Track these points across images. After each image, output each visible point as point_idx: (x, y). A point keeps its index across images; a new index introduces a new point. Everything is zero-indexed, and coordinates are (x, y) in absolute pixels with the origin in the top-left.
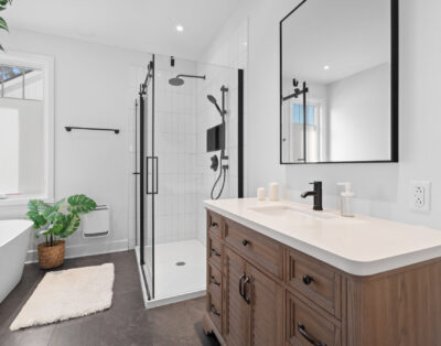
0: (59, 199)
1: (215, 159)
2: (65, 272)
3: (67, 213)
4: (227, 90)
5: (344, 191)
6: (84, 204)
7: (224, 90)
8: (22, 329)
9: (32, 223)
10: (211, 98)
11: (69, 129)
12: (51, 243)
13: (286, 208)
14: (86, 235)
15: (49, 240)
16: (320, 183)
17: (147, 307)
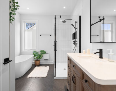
0: (39, 51)
1: (74, 42)
2: (39, 67)
3: (40, 54)
4: (77, 22)
5: (110, 52)
6: (44, 52)
7: (76, 22)
8: (29, 78)
9: (33, 56)
10: (72, 25)
11: (41, 35)
12: (37, 60)
13: (91, 57)
14: (44, 59)
16: (102, 49)
17: (54, 79)
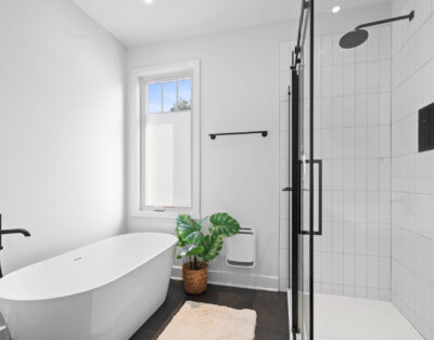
6: (227, 225)
11: (212, 137)
12: (195, 266)
14: (230, 262)
15: (193, 260)
